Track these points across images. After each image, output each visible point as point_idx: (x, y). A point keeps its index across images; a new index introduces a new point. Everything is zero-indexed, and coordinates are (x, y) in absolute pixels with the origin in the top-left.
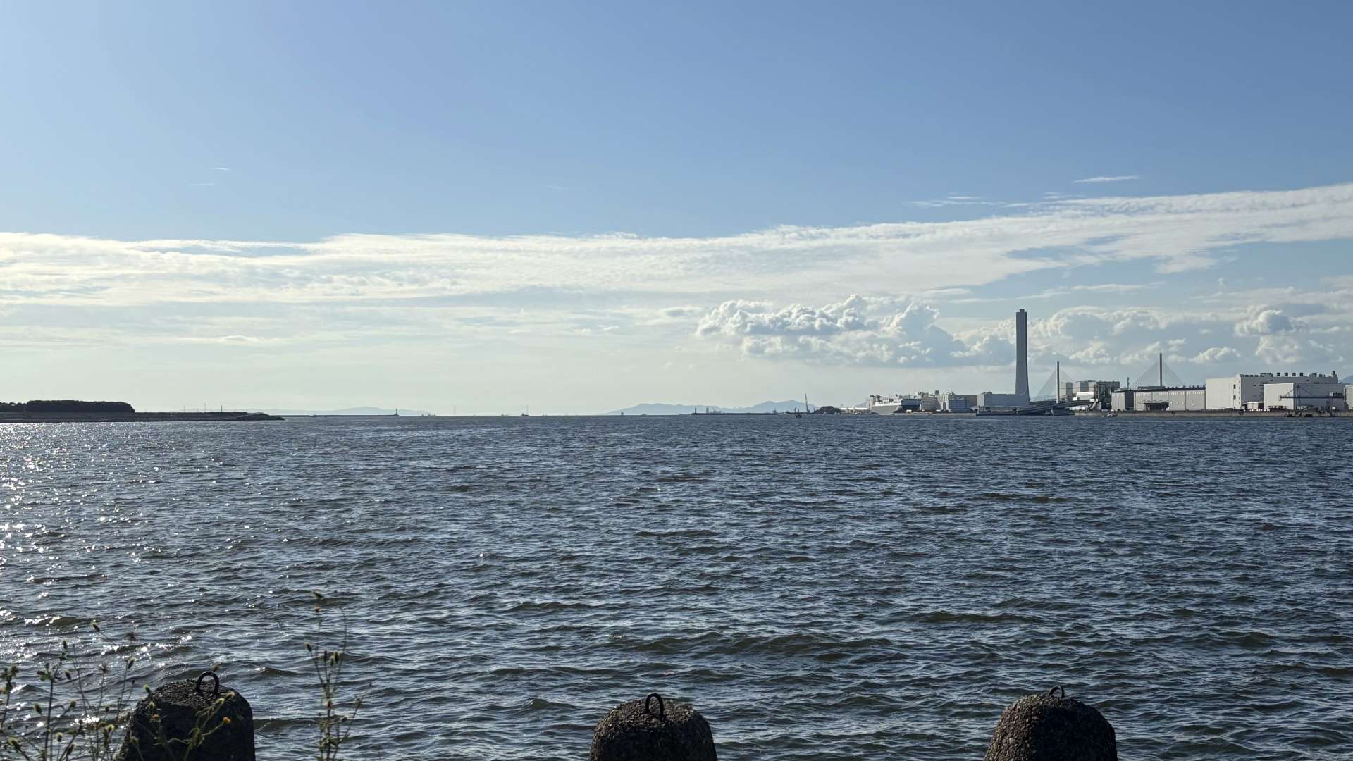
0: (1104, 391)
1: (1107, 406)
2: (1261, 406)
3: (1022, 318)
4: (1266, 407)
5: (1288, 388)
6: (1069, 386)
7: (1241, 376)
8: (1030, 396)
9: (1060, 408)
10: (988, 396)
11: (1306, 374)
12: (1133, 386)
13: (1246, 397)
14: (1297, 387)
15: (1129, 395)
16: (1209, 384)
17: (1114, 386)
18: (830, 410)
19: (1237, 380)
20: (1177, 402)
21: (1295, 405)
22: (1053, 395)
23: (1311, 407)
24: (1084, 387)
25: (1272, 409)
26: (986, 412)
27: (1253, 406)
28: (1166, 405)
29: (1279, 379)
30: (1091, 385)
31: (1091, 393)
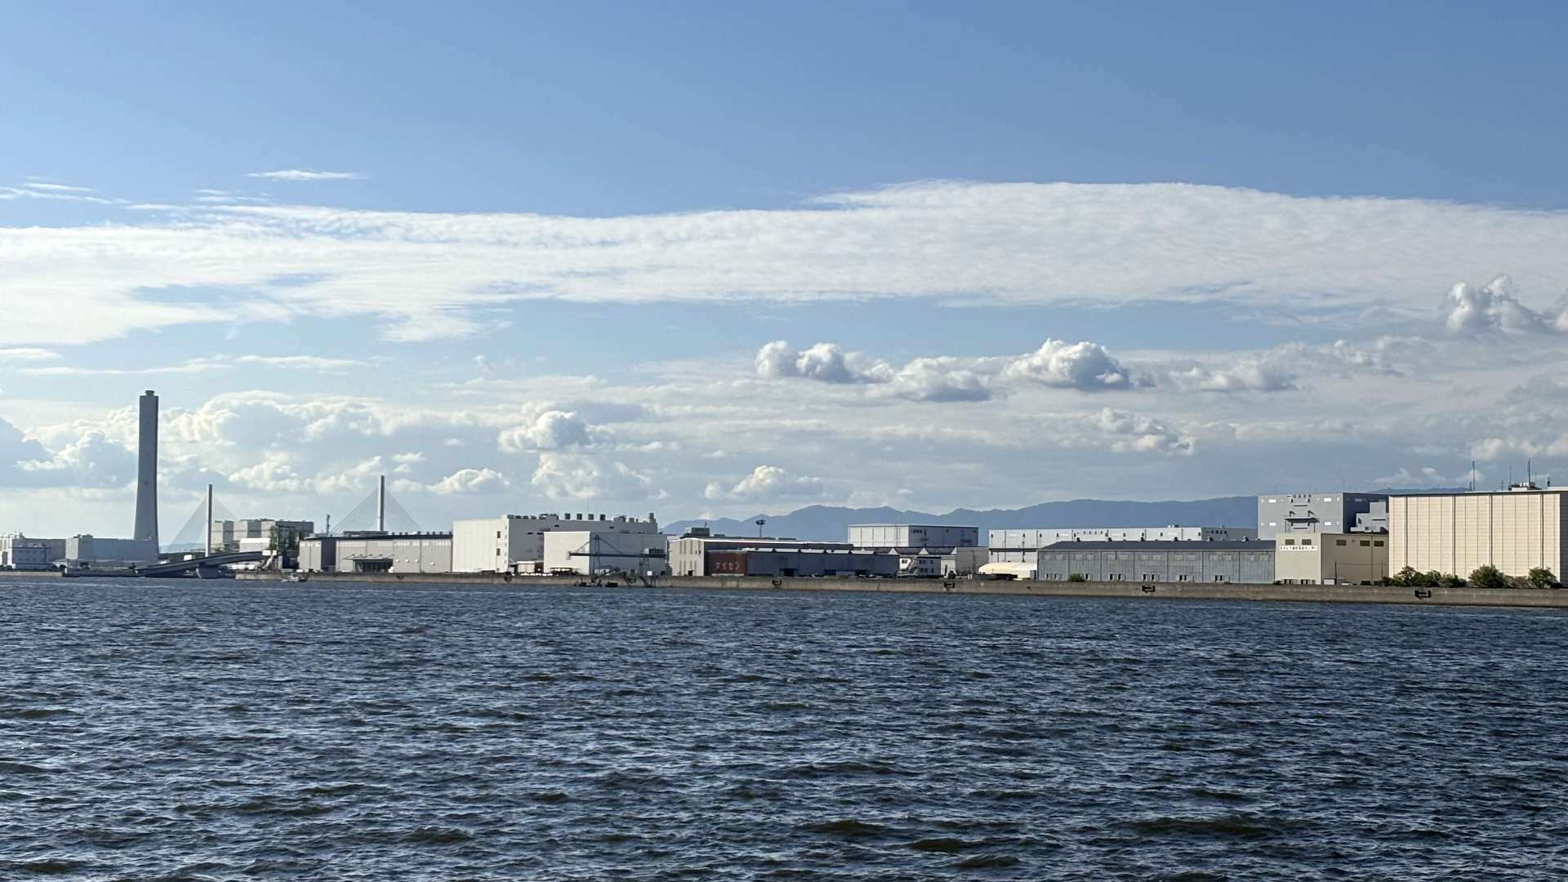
0: (289, 537)
1: (291, 564)
2: (539, 567)
3: (149, 406)
4: (547, 569)
5: (581, 540)
6: (228, 528)
7: (510, 517)
8: (160, 544)
9: (213, 566)
10: (86, 542)
11: (610, 518)
12: (337, 530)
13: (516, 554)
14: (595, 538)
15: (329, 544)
16: (460, 530)
17: (303, 530)
19: (503, 524)
20: (406, 558)
21: (592, 569)
22: (204, 541)
23: (617, 572)
24: (254, 529)
25: (556, 574)
26: (82, 570)
27: (527, 567)
28: (388, 563)
29: (575, 524)
30: (266, 526)
31: (265, 541)
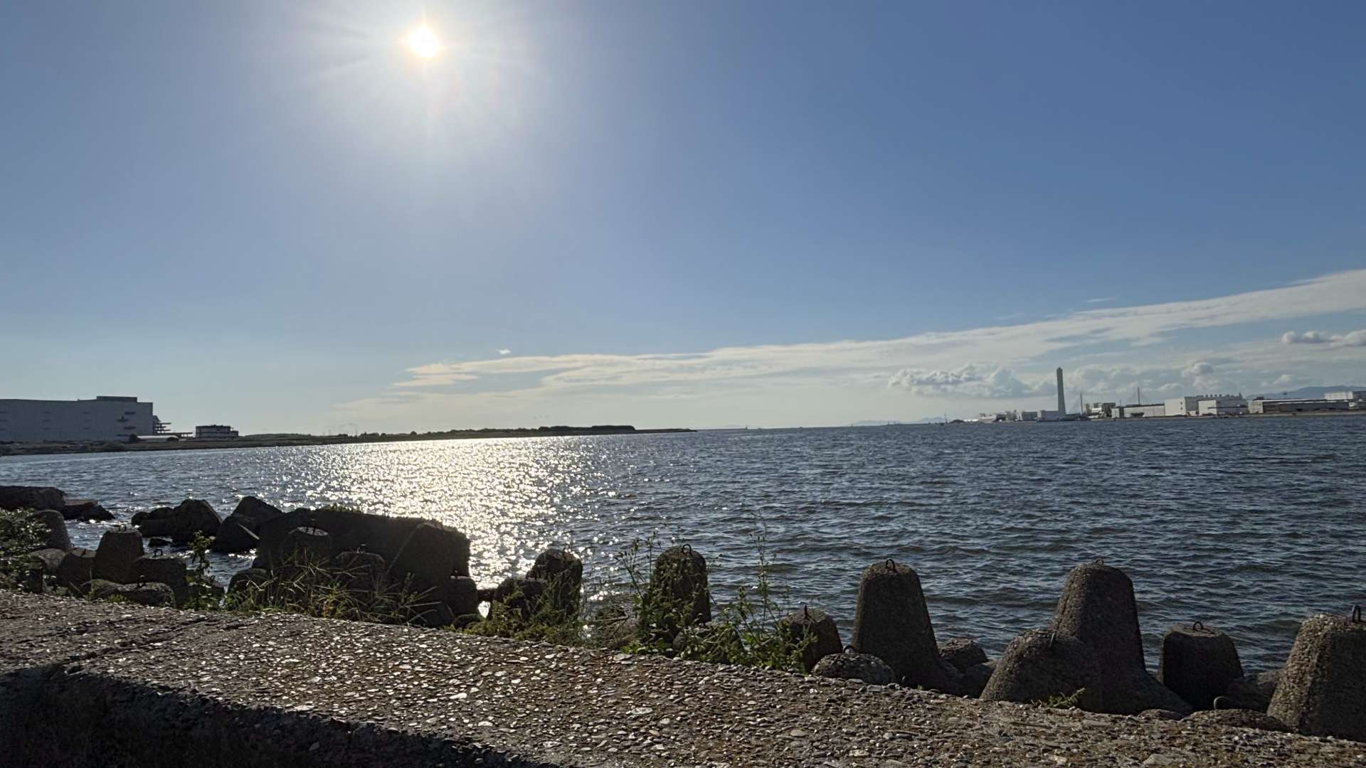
0: (1108, 408)
1: (1109, 415)
2: (1197, 413)
3: (1060, 372)
4: (1200, 414)
5: (1213, 403)
6: (1088, 406)
7: (1186, 398)
8: (1066, 412)
9: (1084, 417)
10: (1043, 412)
11: (1223, 395)
12: (1123, 405)
13: (1188, 409)
14: (1218, 403)
15: (1121, 409)
16: (1167, 402)
17: (1113, 405)
19: (1183, 400)
20: (1148, 412)
21: (1218, 412)
22: (1080, 410)
23: (1227, 413)
24: (1096, 406)
25: (1204, 415)
26: (1042, 420)
27: (1193, 413)
28: (1142, 414)
29: (1207, 399)
30: (1100, 405)
31: (1100, 409)
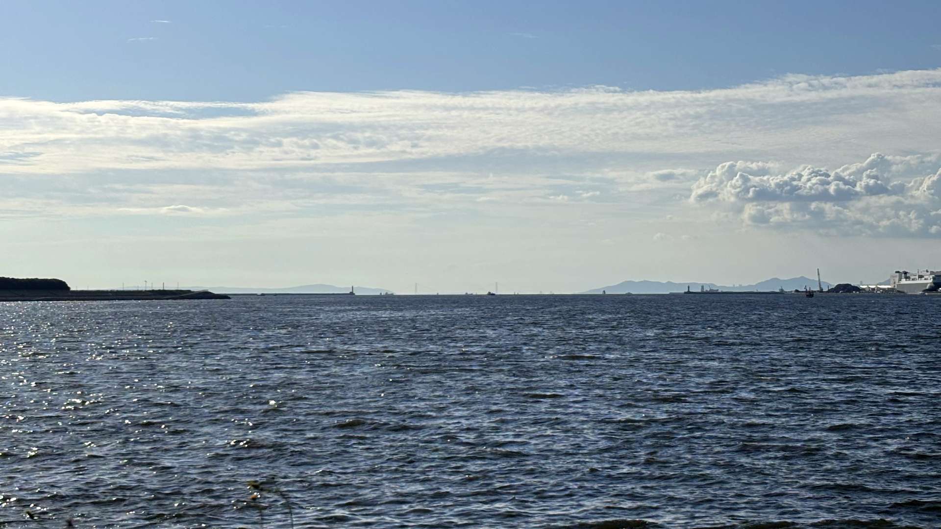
18: (847, 288)
